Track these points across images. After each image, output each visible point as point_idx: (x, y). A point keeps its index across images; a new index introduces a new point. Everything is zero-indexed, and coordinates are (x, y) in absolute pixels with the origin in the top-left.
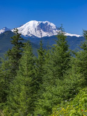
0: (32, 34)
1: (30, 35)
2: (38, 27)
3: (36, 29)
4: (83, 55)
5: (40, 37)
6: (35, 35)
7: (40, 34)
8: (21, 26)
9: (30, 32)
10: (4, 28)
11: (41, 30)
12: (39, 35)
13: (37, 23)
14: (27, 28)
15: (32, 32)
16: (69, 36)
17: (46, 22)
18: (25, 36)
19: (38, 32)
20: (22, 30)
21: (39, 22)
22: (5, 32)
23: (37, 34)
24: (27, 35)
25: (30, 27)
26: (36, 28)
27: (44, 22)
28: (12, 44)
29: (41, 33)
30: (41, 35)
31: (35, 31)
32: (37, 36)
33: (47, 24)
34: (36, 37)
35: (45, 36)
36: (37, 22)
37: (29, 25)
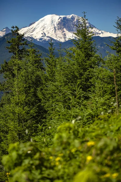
0: (49, 37)
1: (45, 38)
2: (59, 25)
3: (57, 28)
4: (116, 61)
5: (62, 40)
6: (55, 39)
7: (62, 36)
8: (31, 24)
9: (46, 33)
10: (5, 30)
11: (65, 30)
12: (61, 38)
13: (56, 18)
14: (41, 26)
15: (50, 33)
16: (110, 37)
17: (71, 16)
18: (38, 40)
19: (59, 33)
20: (34, 30)
21: (61, 16)
22: (7, 35)
23: (58, 35)
24: (41, 39)
25: (45, 26)
26: (56, 26)
27: (69, 17)
28: (10, 52)
29: (65, 35)
30: (65, 38)
31: (54, 32)
32: (58, 40)
33: (73, 18)
34: (55, 40)
35: (71, 38)
36: (58, 17)
37: (43, 23)
